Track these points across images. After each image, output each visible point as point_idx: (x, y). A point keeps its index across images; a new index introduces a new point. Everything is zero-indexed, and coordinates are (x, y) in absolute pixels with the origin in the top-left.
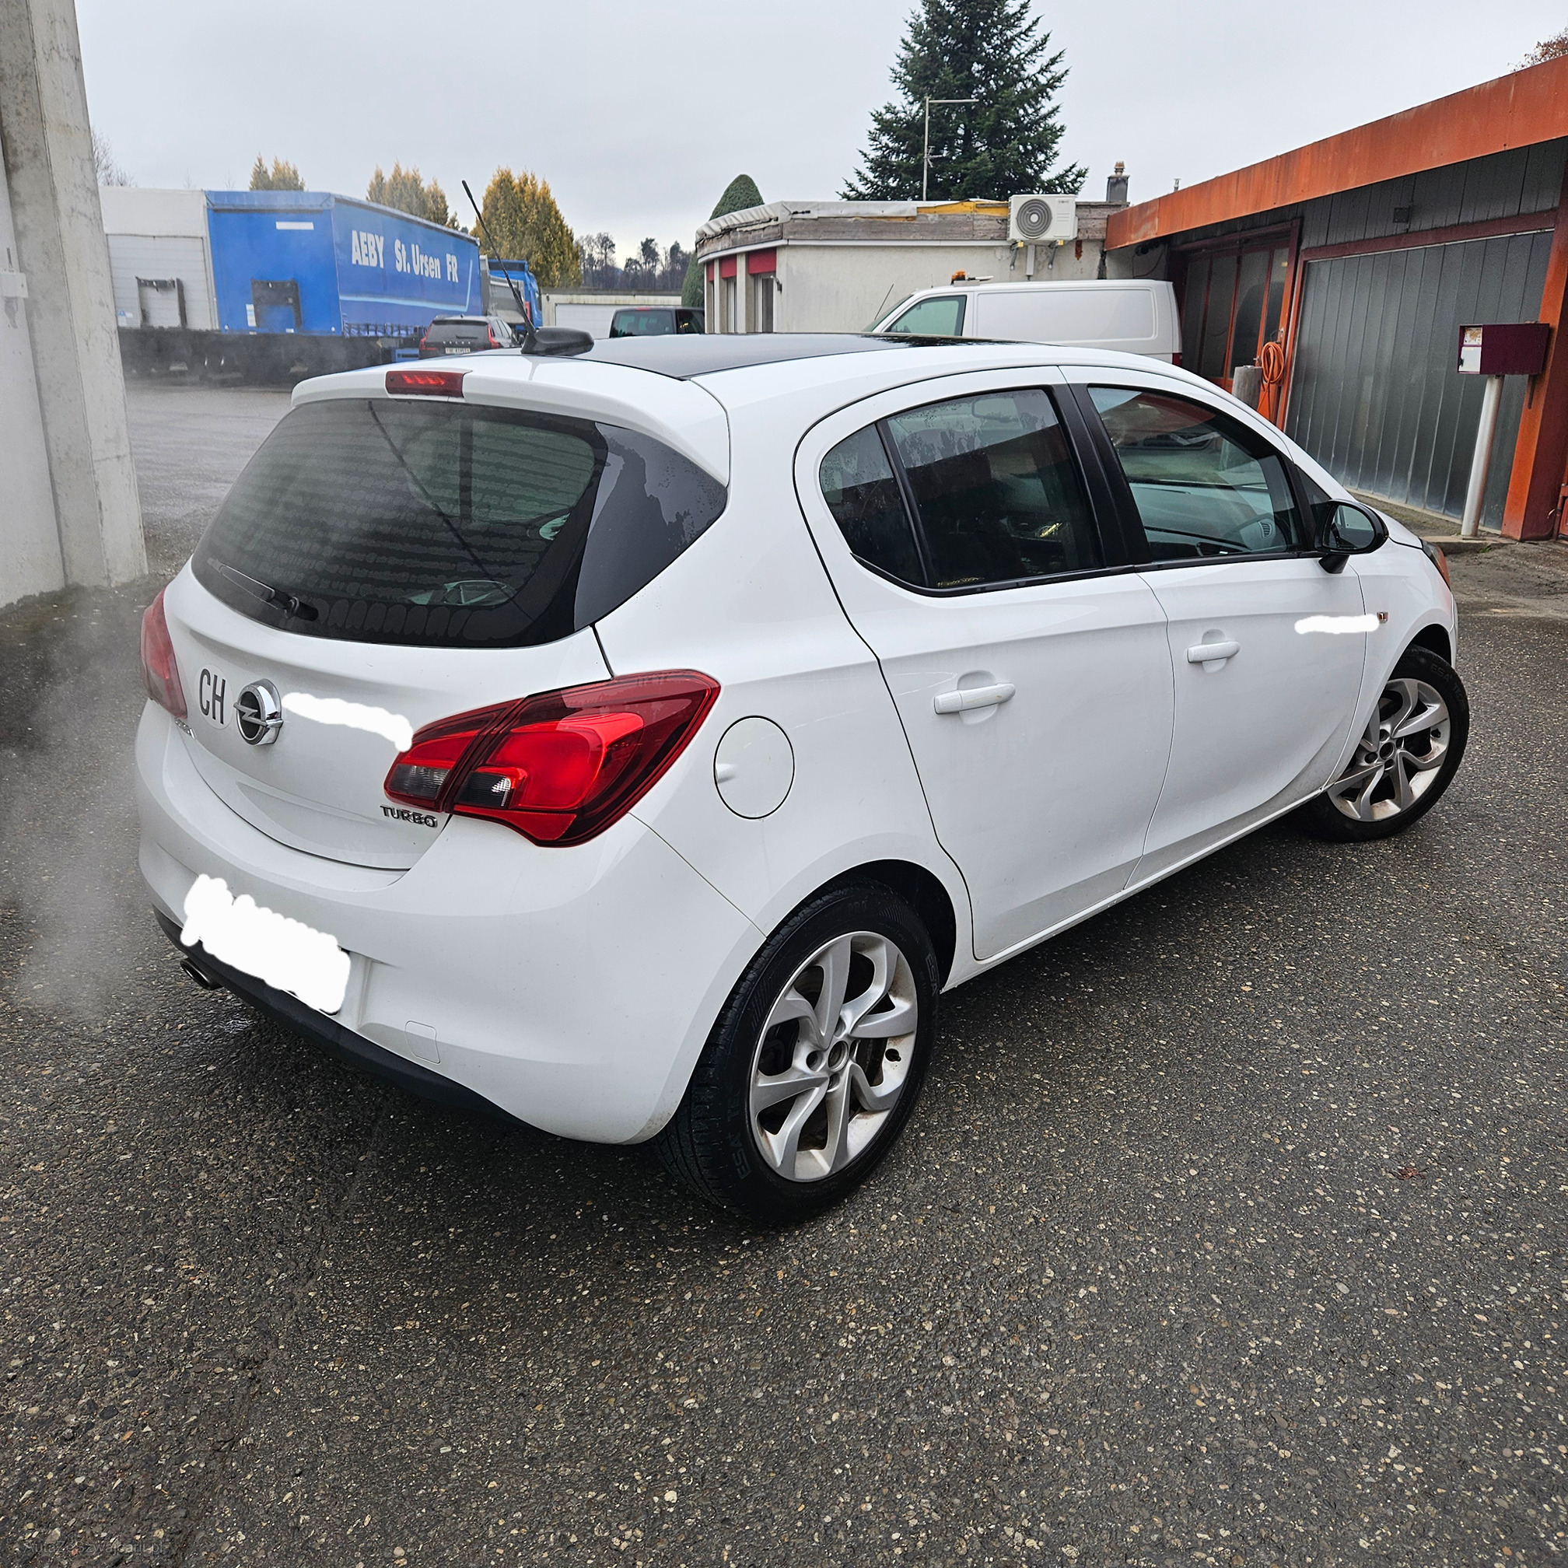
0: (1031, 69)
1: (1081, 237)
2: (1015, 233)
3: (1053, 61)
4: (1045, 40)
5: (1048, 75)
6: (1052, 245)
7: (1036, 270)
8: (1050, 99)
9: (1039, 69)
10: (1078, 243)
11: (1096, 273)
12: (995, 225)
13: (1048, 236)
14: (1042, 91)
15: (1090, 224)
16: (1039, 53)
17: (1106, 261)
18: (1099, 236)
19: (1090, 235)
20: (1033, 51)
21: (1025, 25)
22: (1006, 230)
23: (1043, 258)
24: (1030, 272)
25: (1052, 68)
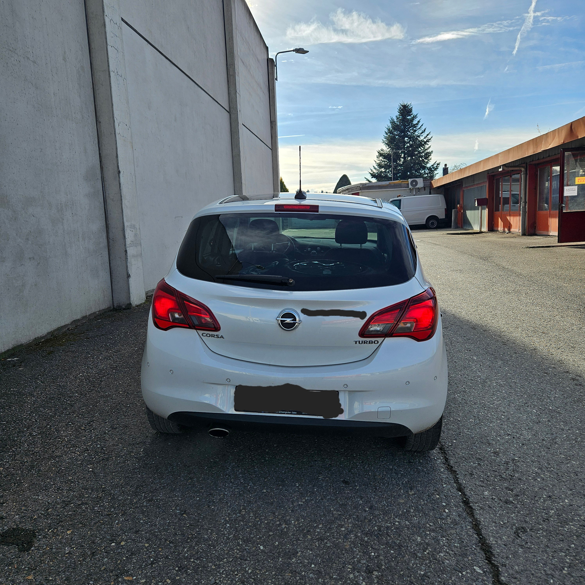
0: (422, 138)
1: (425, 186)
2: (410, 186)
3: (428, 135)
4: (425, 130)
5: (427, 139)
6: (418, 188)
7: (416, 193)
8: (428, 145)
9: (424, 138)
10: (424, 188)
11: (429, 193)
12: (406, 185)
13: (417, 187)
14: (425, 143)
15: (427, 184)
16: (424, 133)
17: (431, 191)
18: (429, 186)
19: (427, 186)
20: (422, 133)
21: (419, 127)
22: (409, 186)
23: (417, 191)
24: (414, 194)
25: (427, 137)
